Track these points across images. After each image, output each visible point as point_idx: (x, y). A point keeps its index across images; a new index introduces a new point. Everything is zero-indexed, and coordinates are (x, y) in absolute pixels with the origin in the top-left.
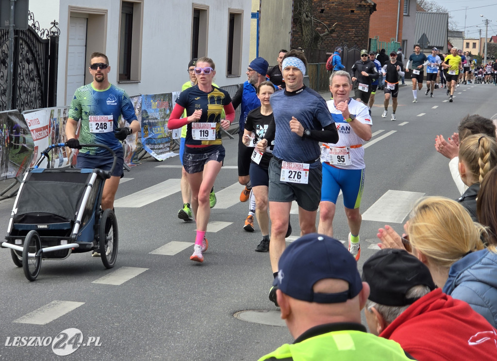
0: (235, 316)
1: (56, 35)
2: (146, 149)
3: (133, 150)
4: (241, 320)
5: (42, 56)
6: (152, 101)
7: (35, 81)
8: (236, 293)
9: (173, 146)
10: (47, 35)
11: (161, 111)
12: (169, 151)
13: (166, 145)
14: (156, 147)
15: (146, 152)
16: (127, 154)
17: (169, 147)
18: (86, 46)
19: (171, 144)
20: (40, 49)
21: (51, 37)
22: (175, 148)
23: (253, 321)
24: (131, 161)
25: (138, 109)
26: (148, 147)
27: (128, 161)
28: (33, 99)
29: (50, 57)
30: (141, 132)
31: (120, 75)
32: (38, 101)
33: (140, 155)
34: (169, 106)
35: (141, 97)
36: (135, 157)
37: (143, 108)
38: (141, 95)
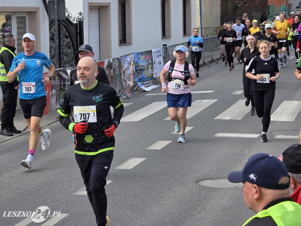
0: (199, 183)
1: (82, 20)
2: (139, 85)
3: (131, 86)
4: (202, 186)
5: (74, 33)
6: (140, 56)
7: (71, 48)
8: (198, 170)
9: (154, 81)
10: (76, 21)
11: (146, 61)
12: (153, 85)
13: (151, 81)
14: (145, 83)
15: (139, 86)
16: (128, 88)
17: (152, 82)
18: (99, 25)
19: (153, 81)
20: (73, 29)
21: (79, 21)
22: (156, 82)
23: (209, 186)
24: (131, 93)
25: (132, 61)
26: (139, 84)
27: (129, 92)
28: (71, 59)
29: (79, 34)
30: (135, 74)
31: (120, 40)
32: (73, 60)
33: (135, 88)
34: (151, 58)
35: (134, 54)
36: (133, 90)
37: (136, 60)
38: (134, 53)
